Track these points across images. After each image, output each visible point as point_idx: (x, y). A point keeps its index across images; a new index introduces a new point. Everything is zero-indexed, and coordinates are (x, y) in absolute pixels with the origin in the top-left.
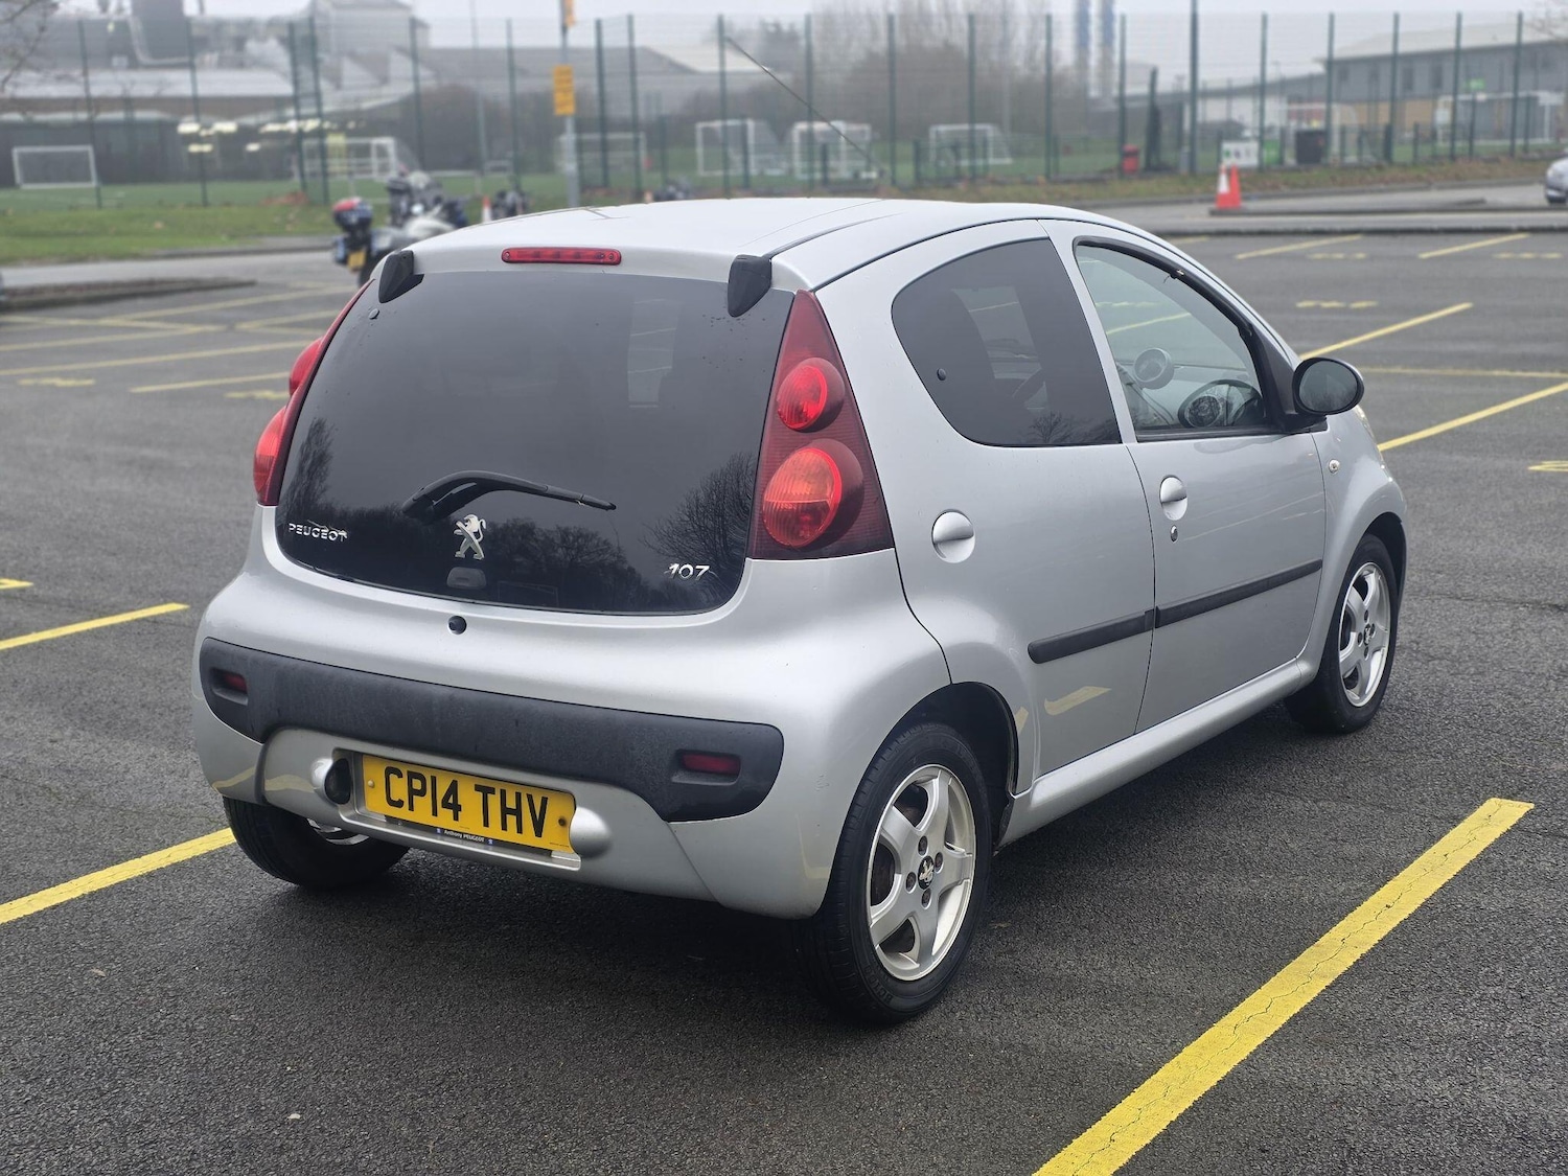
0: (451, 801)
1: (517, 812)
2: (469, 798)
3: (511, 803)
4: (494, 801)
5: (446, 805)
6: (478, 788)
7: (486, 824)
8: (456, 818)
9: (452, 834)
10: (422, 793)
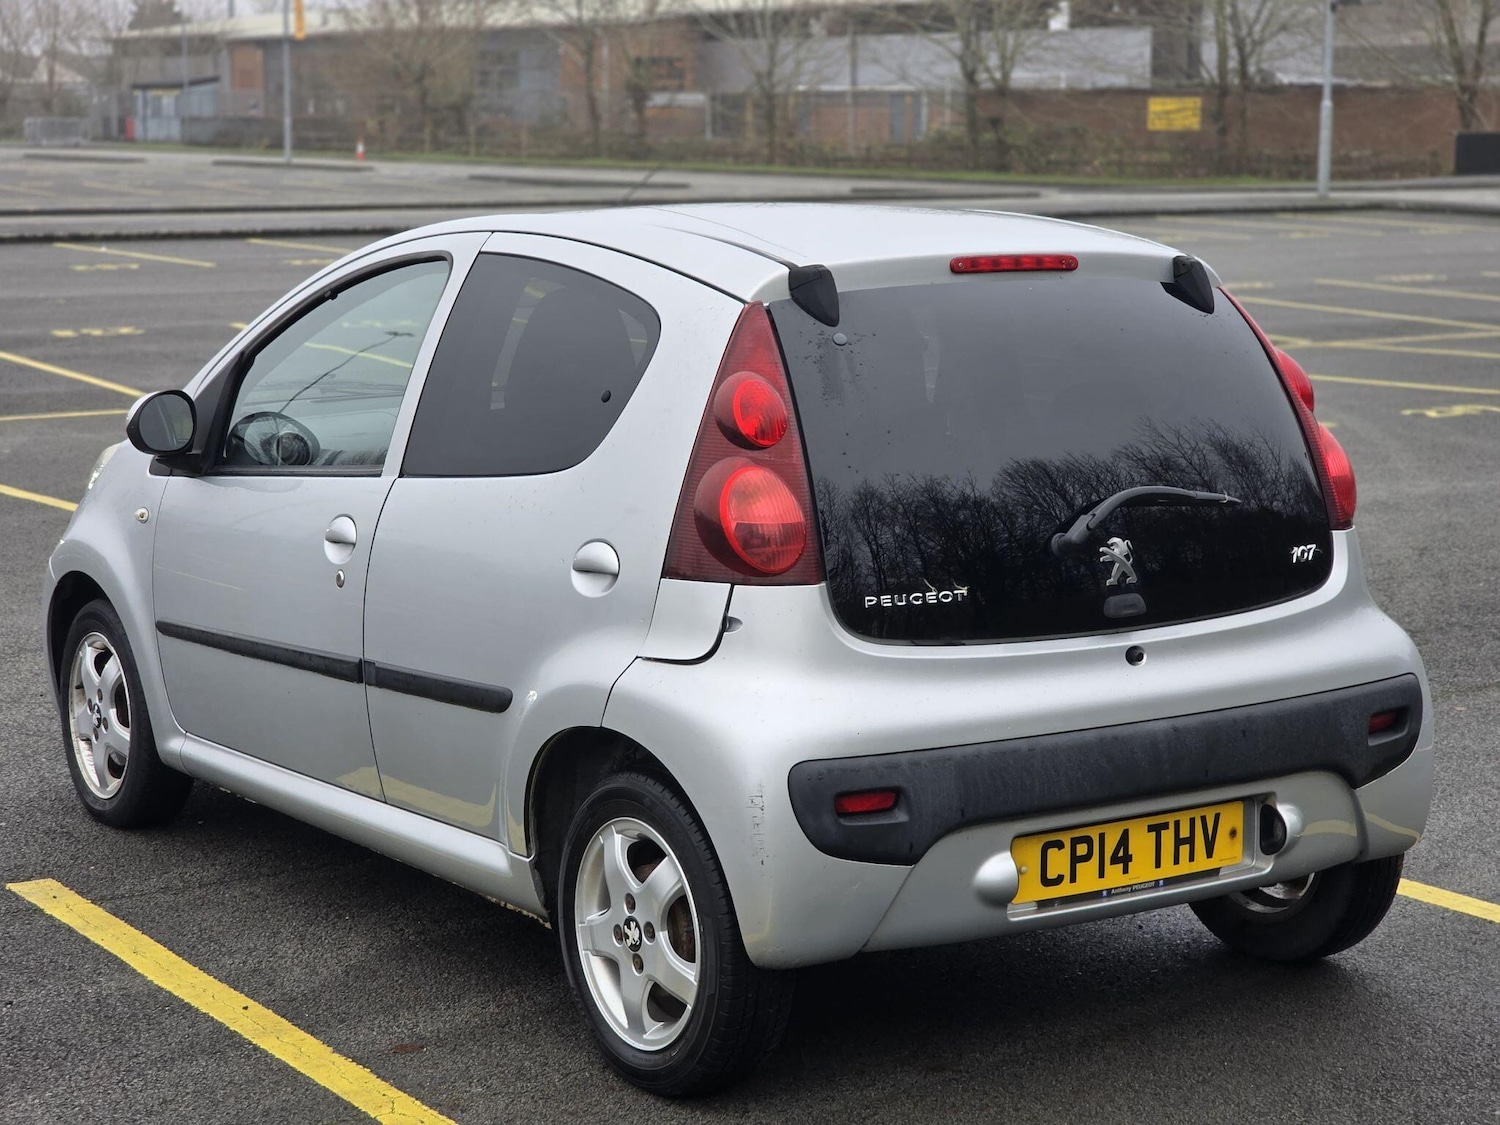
0: (1121, 854)
1: (1190, 841)
2: (1141, 843)
3: (1185, 833)
4: (1168, 837)
5: (1115, 860)
6: (1151, 828)
7: (1158, 865)
8: (1126, 871)
9: (1121, 890)
10: (1087, 858)
